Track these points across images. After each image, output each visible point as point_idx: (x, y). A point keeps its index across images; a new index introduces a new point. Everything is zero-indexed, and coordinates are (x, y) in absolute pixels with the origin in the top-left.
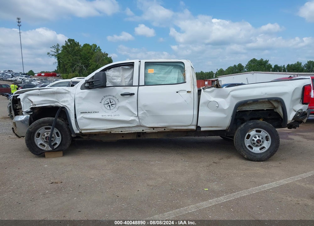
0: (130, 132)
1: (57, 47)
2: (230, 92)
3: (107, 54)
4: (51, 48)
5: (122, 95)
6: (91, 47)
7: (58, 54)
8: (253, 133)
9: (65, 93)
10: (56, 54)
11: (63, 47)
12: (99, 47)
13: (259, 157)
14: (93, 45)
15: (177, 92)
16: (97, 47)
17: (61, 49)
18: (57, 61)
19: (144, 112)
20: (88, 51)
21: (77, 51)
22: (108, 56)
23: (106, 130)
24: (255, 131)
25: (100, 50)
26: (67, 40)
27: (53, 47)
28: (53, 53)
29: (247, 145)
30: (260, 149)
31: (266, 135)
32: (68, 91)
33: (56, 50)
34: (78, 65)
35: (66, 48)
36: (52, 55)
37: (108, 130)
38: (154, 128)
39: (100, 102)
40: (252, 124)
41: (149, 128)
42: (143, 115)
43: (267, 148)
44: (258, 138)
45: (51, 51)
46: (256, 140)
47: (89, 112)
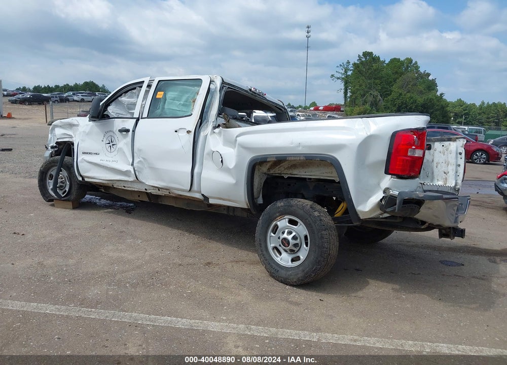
0: (134, 190)
1: (346, 66)
2: (237, 137)
3: (429, 75)
4: (337, 67)
5: (120, 131)
6: (402, 63)
7: (347, 77)
8: (283, 223)
10: (343, 76)
11: (355, 64)
12: (416, 63)
14: (407, 59)
15: (176, 131)
16: (413, 62)
17: (351, 69)
18: (343, 88)
19: (140, 161)
20: (395, 70)
21: (375, 70)
22: (431, 78)
23: (106, 182)
24: (287, 220)
25: (417, 68)
26: (361, 54)
27: (341, 65)
28: (339, 75)
29: (271, 246)
30: (293, 260)
31: (305, 233)
33: (344, 70)
34: (371, 94)
35: (358, 67)
36: (338, 78)
37: (108, 182)
38: (159, 189)
39: (102, 141)
40: (282, 204)
41: (152, 188)
42: (139, 165)
43: (302, 258)
44: (290, 237)
45: (337, 72)
46: (285, 235)
47: (90, 153)
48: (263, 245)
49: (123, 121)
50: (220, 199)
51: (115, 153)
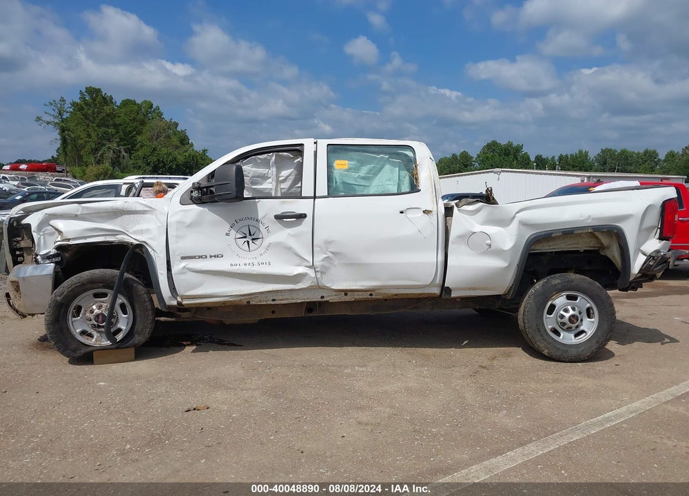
0: (294, 301)
1: (59, 106)
2: (517, 213)
3: (177, 125)
4: (45, 105)
5: (279, 218)
6: (139, 106)
7: (62, 121)
8: (560, 301)
9: (144, 212)
10: (56, 121)
11: (74, 104)
12: (158, 108)
13: (573, 352)
14: (145, 102)
15: (402, 212)
16: (154, 107)
17: (69, 110)
18: (59, 137)
19: (328, 257)
20: (132, 116)
21: (108, 115)
22: (179, 129)
23: (235, 299)
24: (565, 296)
25: (160, 114)
26: (84, 90)
27: (51, 104)
28: (50, 119)
29: (549, 327)
30: (576, 336)
31: (588, 305)
32: (151, 208)
33: (57, 111)
34: (109, 148)
35: (82, 109)
36: (48, 123)
37: (243, 298)
38: (346, 292)
39: (227, 234)
40: (558, 281)
41: (335, 293)
42: (325, 263)
43: (590, 333)
44: (571, 312)
45: (46, 113)
46: (567, 315)
47: (200, 257)
48: (542, 330)
49: (284, 202)
50: (470, 289)
51: (261, 250)
